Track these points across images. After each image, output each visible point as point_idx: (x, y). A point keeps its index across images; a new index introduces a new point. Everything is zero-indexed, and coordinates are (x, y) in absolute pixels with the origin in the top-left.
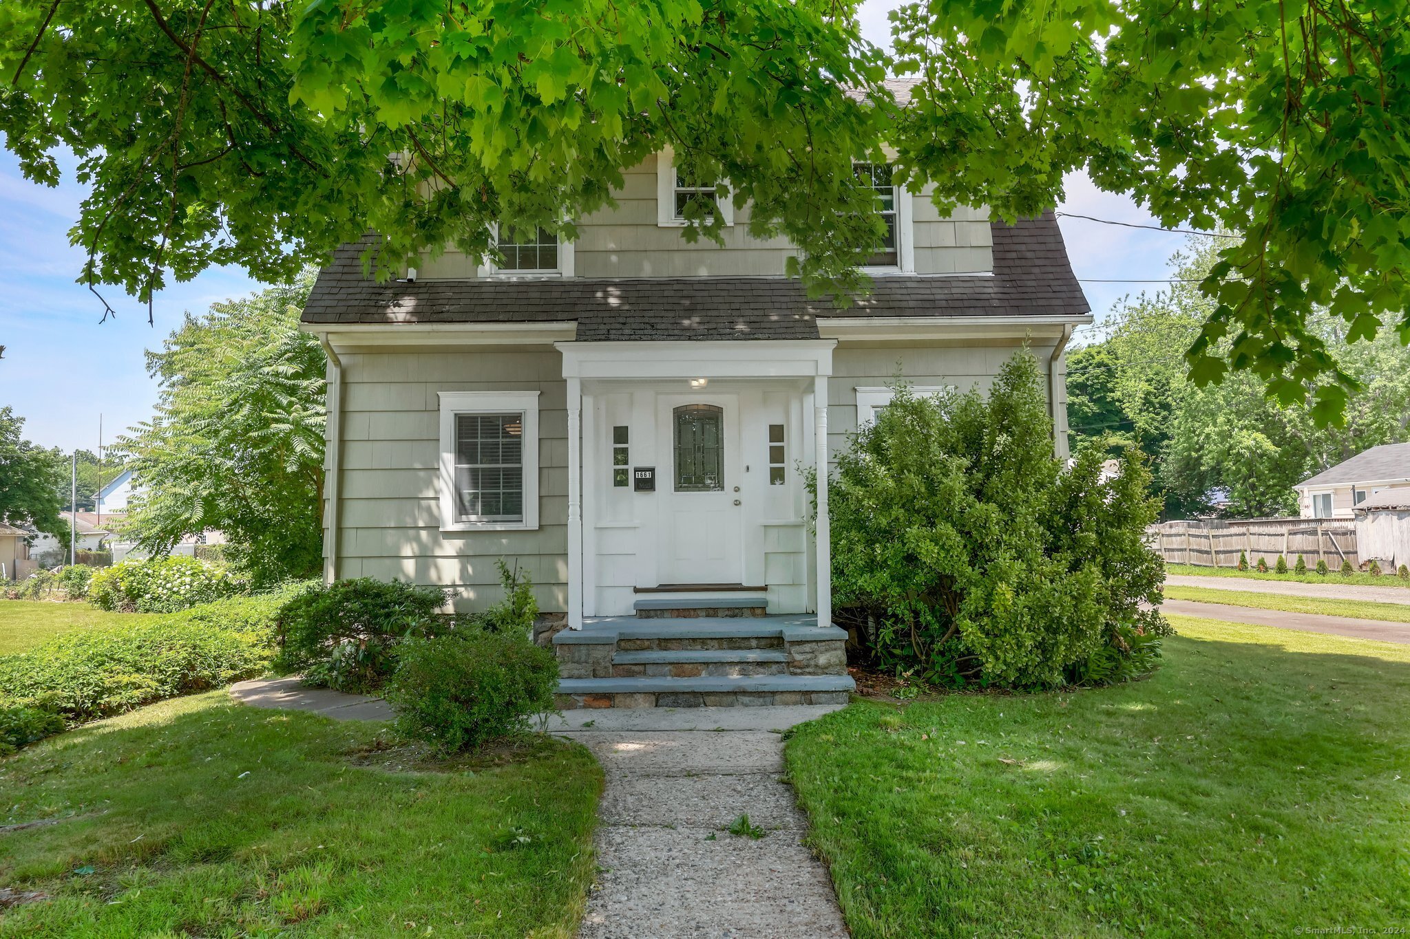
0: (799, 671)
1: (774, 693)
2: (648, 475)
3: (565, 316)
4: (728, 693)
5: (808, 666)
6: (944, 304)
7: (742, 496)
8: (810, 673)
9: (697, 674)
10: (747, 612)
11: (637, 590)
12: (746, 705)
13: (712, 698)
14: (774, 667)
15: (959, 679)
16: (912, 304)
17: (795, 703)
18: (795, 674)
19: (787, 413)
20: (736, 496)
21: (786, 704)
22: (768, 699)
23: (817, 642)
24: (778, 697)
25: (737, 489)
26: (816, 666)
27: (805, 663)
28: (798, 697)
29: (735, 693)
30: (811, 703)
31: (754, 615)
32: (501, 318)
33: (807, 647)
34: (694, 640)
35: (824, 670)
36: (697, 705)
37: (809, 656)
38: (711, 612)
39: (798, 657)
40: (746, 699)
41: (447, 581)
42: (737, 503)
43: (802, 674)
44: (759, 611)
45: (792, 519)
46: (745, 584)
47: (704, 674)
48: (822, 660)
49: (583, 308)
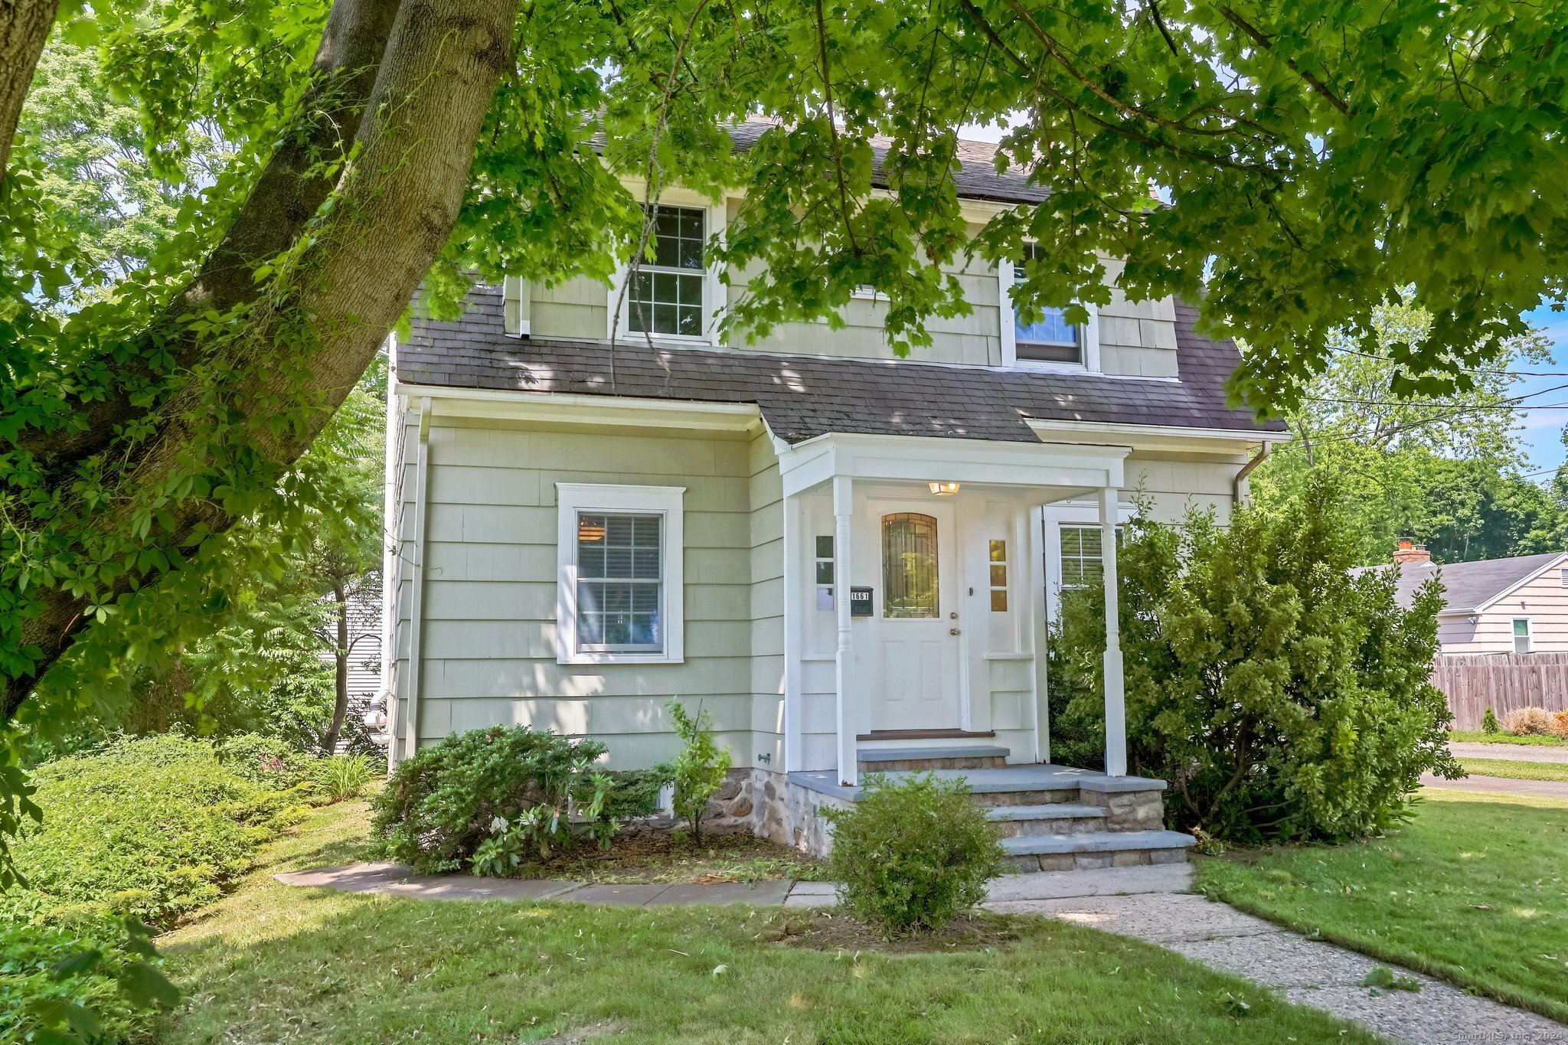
0: (1117, 827)
1: (1112, 853)
2: (865, 596)
3: (738, 396)
4: (1067, 854)
5: (1125, 821)
6: (1144, 410)
7: (961, 624)
8: (1129, 830)
9: (1012, 835)
10: (987, 762)
12: (1085, 868)
13: (1050, 861)
14: (1091, 824)
15: (1254, 830)
16: (1114, 409)
17: (1135, 864)
18: (1114, 831)
19: (1009, 527)
20: (953, 624)
22: (1108, 860)
23: (1135, 792)
25: (954, 616)
26: (1135, 821)
27: (1124, 817)
28: (1135, 857)
29: (1073, 854)
30: (1150, 863)
31: (994, 766)
32: (660, 393)
33: (1125, 799)
35: (1143, 825)
36: (1034, 871)
37: (1127, 809)
39: (1117, 811)
40: (1084, 861)
42: (954, 633)
43: (1121, 830)
44: (999, 761)
45: (1018, 651)
46: (967, 727)
47: (1018, 834)
48: (1141, 813)
49: (757, 387)
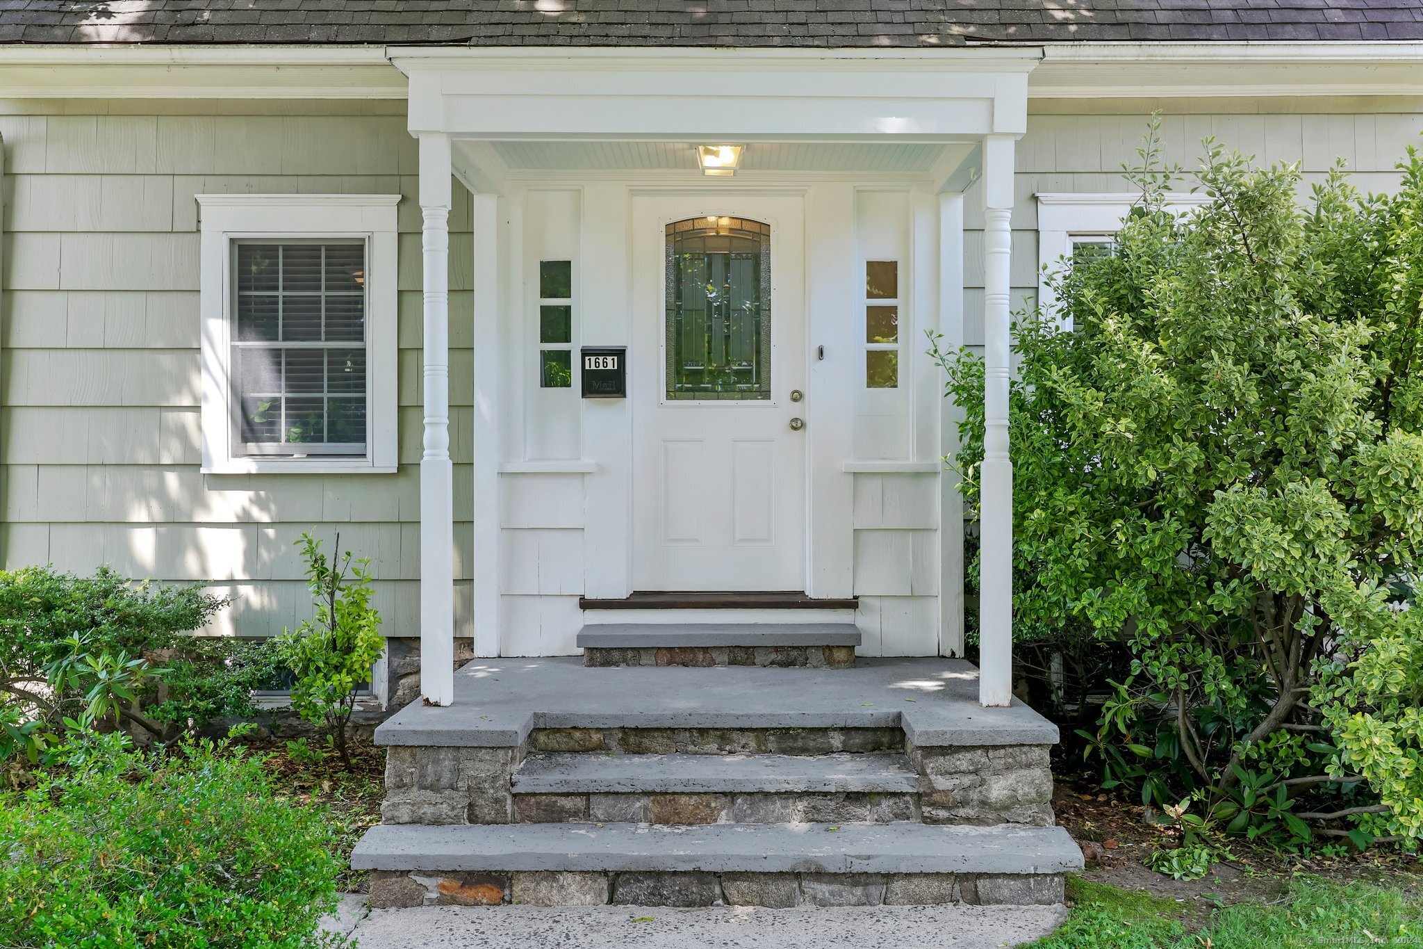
0: (943, 814)
1: (888, 877)
2: (611, 363)
3: (445, 34)
4: (781, 875)
5: (964, 803)
6: (1229, 16)
7: (810, 410)
8: (968, 820)
9: (709, 818)
10: (815, 656)
11: (586, 604)
12: (823, 904)
13: (743, 885)
14: (886, 805)
15: (1298, 826)
16: (1162, 17)
17: (939, 900)
18: (935, 821)
19: (906, 238)
20: (795, 410)
21: (917, 901)
22: (874, 891)
23: (986, 748)
24: (897, 886)
25: (797, 397)
26: (984, 803)
27: (957, 794)
28: (946, 886)
29: (797, 876)
30: (976, 900)
31: (831, 663)
32: (313, 36)
33: (963, 761)
34: (703, 732)
35: (1003, 813)
36: (708, 902)
37: (967, 780)
38: (741, 655)
39: (942, 783)
40: (823, 889)
41: (217, 573)
42: (797, 425)
43: (950, 821)
44: (840, 655)
45: (912, 461)
46: (812, 594)
47: (723, 818)
48: (998, 789)
49: (485, 18)
